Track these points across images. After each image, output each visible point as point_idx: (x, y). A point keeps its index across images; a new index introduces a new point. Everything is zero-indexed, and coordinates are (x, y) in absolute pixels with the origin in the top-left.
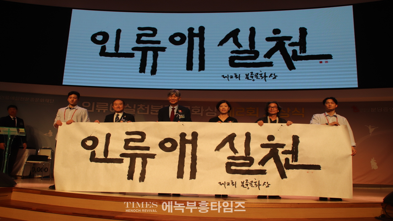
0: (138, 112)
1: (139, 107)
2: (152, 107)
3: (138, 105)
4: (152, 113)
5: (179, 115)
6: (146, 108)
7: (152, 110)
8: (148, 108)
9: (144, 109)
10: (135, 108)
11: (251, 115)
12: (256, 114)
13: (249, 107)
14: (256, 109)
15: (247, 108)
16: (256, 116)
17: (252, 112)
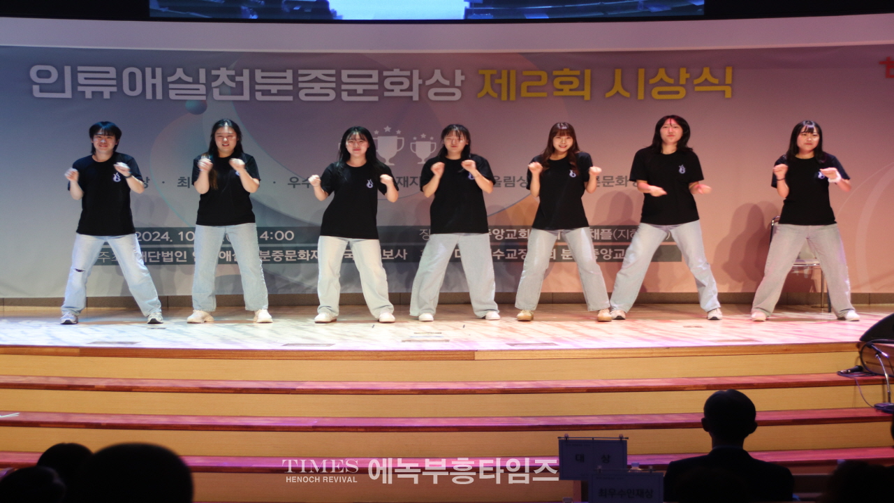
0: (216, 92)
1: (218, 77)
2: (259, 74)
3: (214, 72)
4: (259, 96)
6: (238, 79)
7: (257, 87)
8: (245, 78)
9: (233, 85)
10: (205, 82)
11: (566, 92)
12: (583, 90)
13: (562, 70)
14: (583, 74)
15: (556, 73)
16: (583, 97)
17: (571, 83)
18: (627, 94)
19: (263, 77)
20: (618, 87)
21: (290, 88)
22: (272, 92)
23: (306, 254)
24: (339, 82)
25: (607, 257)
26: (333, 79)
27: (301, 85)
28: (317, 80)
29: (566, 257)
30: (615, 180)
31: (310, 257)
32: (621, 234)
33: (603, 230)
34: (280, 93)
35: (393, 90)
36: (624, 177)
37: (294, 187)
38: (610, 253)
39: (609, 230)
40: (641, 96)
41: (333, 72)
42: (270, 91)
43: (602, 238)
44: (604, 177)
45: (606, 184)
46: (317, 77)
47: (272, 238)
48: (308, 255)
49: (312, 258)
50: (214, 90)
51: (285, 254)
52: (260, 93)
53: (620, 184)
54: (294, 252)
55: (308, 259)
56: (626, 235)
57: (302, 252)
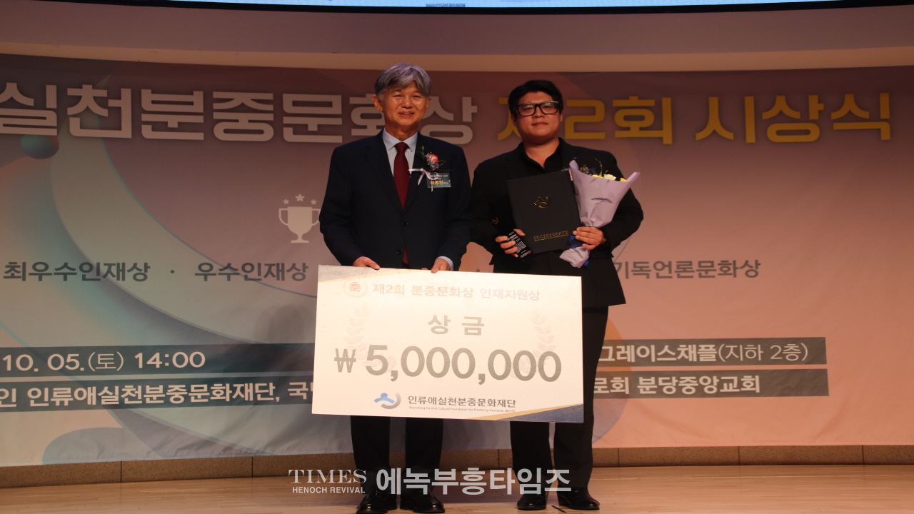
0: (74, 124)
1: (78, 99)
2: (147, 97)
3: (72, 92)
4: (147, 132)
5: (429, 176)
6: (112, 103)
7: (145, 117)
8: (125, 103)
9: (104, 113)
10: (55, 107)
11: (635, 133)
12: (661, 129)
13: (627, 98)
14: (659, 104)
15: (617, 103)
16: (661, 139)
17: (642, 118)
18: (730, 136)
19: (153, 102)
20: (714, 124)
21: (200, 119)
22: (170, 126)
23: (225, 390)
24: (279, 112)
25: (711, 389)
26: (270, 107)
27: (217, 116)
28: (242, 108)
29: (645, 390)
30: (717, 267)
31: (231, 395)
32: (731, 352)
33: (703, 346)
34: (182, 127)
35: (365, 127)
36: (731, 262)
37: (206, 279)
38: (715, 384)
39: (711, 346)
40: (751, 137)
41: (270, 96)
42: (166, 123)
43: (702, 359)
44: (700, 263)
45: (703, 273)
46: (243, 104)
47: (167, 364)
48: (229, 392)
49: (234, 397)
50: (71, 119)
51: (189, 391)
52: (150, 127)
53: (725, 273)
54: (205, 386)
55: (228, 400)
56: (739, 354)
57: (217, 387)
